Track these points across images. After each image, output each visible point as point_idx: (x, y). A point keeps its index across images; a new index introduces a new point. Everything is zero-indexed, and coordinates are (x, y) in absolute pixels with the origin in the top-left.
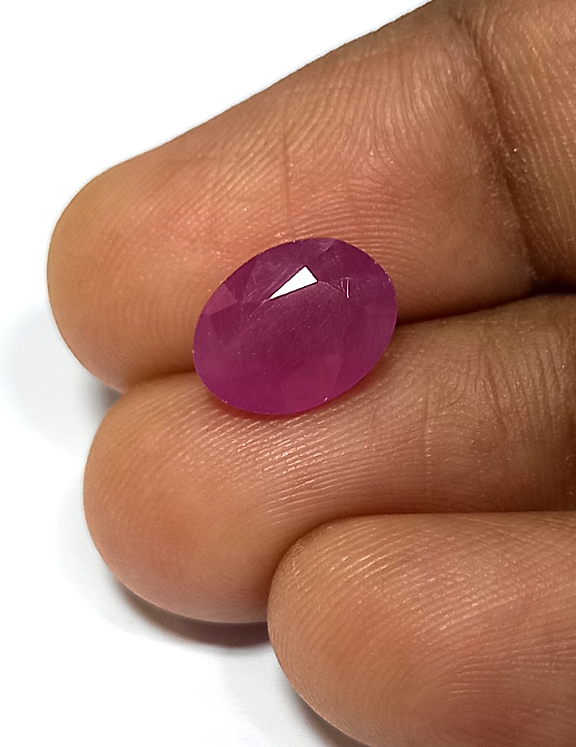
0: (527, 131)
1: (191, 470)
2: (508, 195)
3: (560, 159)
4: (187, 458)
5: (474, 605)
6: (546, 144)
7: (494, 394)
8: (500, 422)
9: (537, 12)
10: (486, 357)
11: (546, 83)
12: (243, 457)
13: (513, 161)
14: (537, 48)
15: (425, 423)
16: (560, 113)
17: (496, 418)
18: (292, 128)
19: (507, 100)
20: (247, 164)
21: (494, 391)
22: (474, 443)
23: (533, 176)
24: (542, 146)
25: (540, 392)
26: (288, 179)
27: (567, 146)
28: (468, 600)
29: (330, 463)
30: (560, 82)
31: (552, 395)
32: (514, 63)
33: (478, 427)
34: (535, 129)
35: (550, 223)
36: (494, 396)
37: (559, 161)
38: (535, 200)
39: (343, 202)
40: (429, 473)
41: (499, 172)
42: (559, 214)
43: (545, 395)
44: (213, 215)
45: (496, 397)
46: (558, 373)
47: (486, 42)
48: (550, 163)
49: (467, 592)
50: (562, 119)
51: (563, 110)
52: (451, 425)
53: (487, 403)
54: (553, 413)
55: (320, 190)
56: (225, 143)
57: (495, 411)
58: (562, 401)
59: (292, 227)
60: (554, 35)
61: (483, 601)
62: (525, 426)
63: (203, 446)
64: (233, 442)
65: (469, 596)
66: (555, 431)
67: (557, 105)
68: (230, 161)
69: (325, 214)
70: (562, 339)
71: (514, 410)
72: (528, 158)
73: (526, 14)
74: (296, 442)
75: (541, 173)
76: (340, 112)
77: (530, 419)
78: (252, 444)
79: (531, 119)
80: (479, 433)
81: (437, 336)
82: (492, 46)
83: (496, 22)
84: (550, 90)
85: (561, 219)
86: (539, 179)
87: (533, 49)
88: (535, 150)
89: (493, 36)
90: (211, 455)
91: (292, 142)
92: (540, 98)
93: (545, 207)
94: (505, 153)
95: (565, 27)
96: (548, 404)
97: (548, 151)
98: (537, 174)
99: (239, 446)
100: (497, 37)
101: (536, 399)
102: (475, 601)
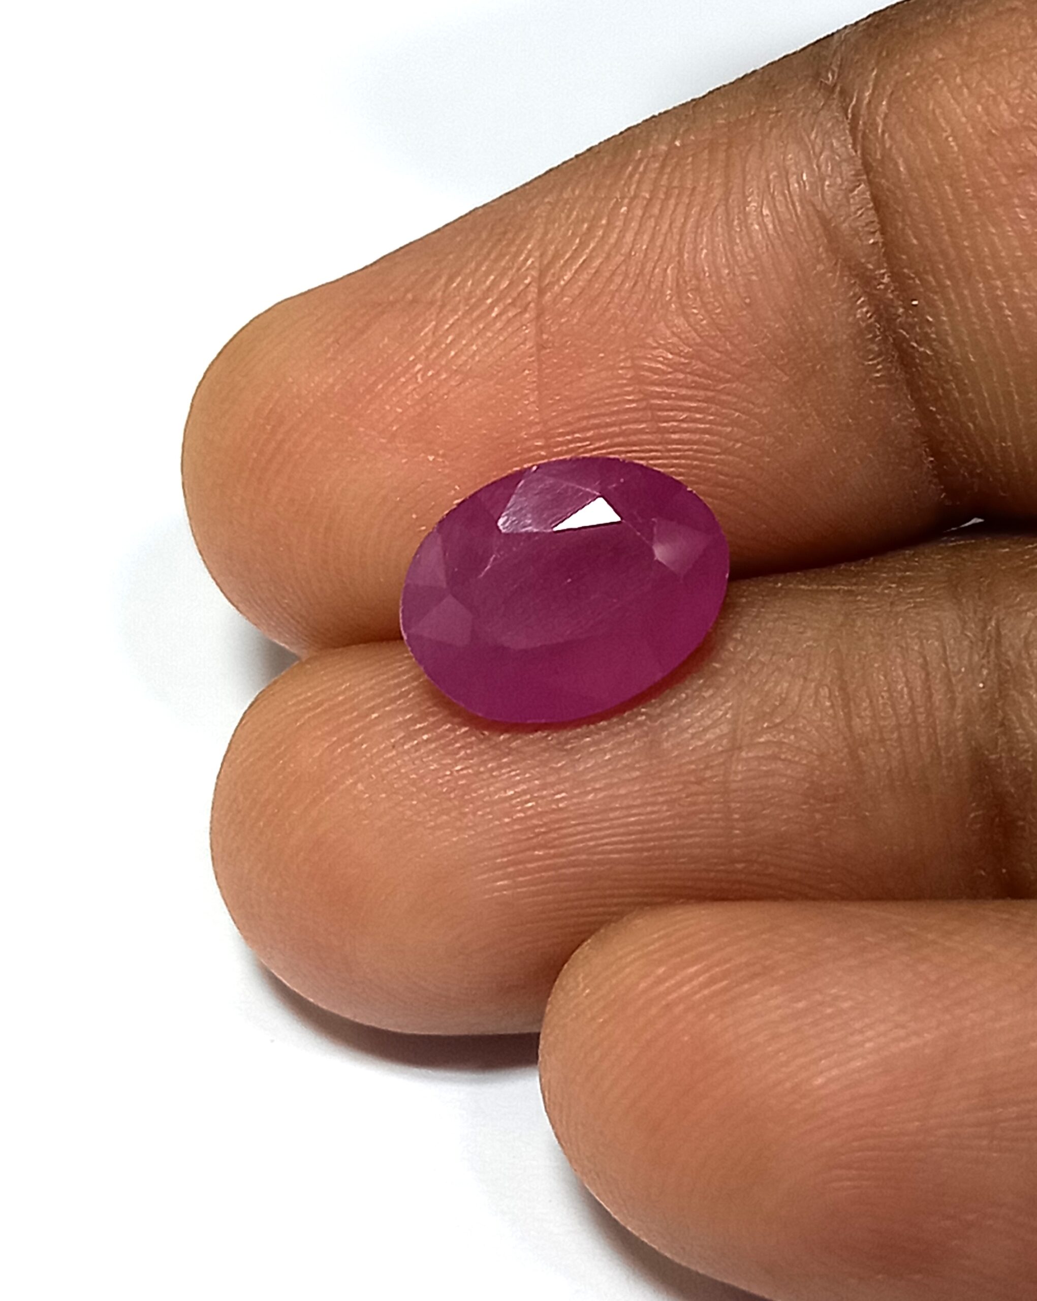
0: (935, 272)
1: (363, 807)
2: (900, 375)
3: (990, 317)
4: (360, 786)
5: (868, 1045)
6: (966, 292)
7: (846, 710)
8: (853, 755)
9: (958, 80)
10: (838, 650)
11: (970, 195)
12: (444, 793)
13: (910, 320)
14: (955, 139)
15: (732, 756)
16: (992, 245)
17: (846, 750)
18: (551, 263)
19: (903, 221)
20: (479, 318)
21: (846, 706)
22: (808, 788)
23: (946, 345)
24: (960, 297)
25: (922, 710)
26: (541, 346)
27: (1003, 296)
28: (858, 1038)
29: (579, 809)
30: (993, 195)
31: (942, 715)
32: (918, 162)
33: (817, 763)
34: (949, 268)
35: (973, 418)
36: (845, 714)
37: (989, 321)
38: (947, 381)
39: (626, 385)
40: (737, 832)
41: (885, 339)
42: (988, 404)
43: (929, 714)
44: (425, 397)
45: (848, 717)
46: (954, 680)
47: (875, 125)
48: (974, 323)
49: (858, 1025)
50: (995, 254)
51: (996, 240)
52: (775, 757)
53: (833, 725)
54: (941, 743)
55: (590, 366)
56: (451, 279)
57: (845, 739)
58: (958, 724)
59: (545, 423)
60: (985, 119)
61: (882, 1040)
62: (895, 764)
63: (385, 770)
64: (432, 768)
65: (861, 1032)
66: (945, 772)
67: (987, 233)
68: (454, 311)
69: (595, 403)
70: (965, 623)
71: (877, 737)
72: (936, 316)
73: (941, 82)
74: (527, 775)
75: (959, 340)
76: (629, 237)
77: (903, 752)
78: (461, 773)
79: (943, 253)
80: (817, 772)
81: (763, 610)
82: (883, 132)
83: (892, 93)
84: (976, 207)
85: (990, 411)
86: (956, 348)
87: (950, 139)
88: (948, 302)
89: (886, 116)
90: (396, 786)
91: (551, 284)
92: (959, 219)
93: (963, 392)
94: (897, 308)
95: (1003, 106)
96: (934, 729)
97: (970, 305)
98: (951, 341)
99: (441, 774)
100: (893, 119)
101: (915, 719)
102: (870, 1040)
